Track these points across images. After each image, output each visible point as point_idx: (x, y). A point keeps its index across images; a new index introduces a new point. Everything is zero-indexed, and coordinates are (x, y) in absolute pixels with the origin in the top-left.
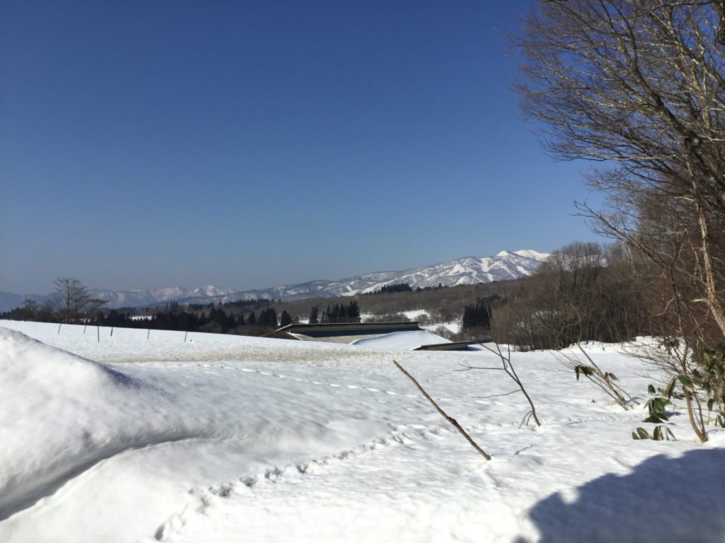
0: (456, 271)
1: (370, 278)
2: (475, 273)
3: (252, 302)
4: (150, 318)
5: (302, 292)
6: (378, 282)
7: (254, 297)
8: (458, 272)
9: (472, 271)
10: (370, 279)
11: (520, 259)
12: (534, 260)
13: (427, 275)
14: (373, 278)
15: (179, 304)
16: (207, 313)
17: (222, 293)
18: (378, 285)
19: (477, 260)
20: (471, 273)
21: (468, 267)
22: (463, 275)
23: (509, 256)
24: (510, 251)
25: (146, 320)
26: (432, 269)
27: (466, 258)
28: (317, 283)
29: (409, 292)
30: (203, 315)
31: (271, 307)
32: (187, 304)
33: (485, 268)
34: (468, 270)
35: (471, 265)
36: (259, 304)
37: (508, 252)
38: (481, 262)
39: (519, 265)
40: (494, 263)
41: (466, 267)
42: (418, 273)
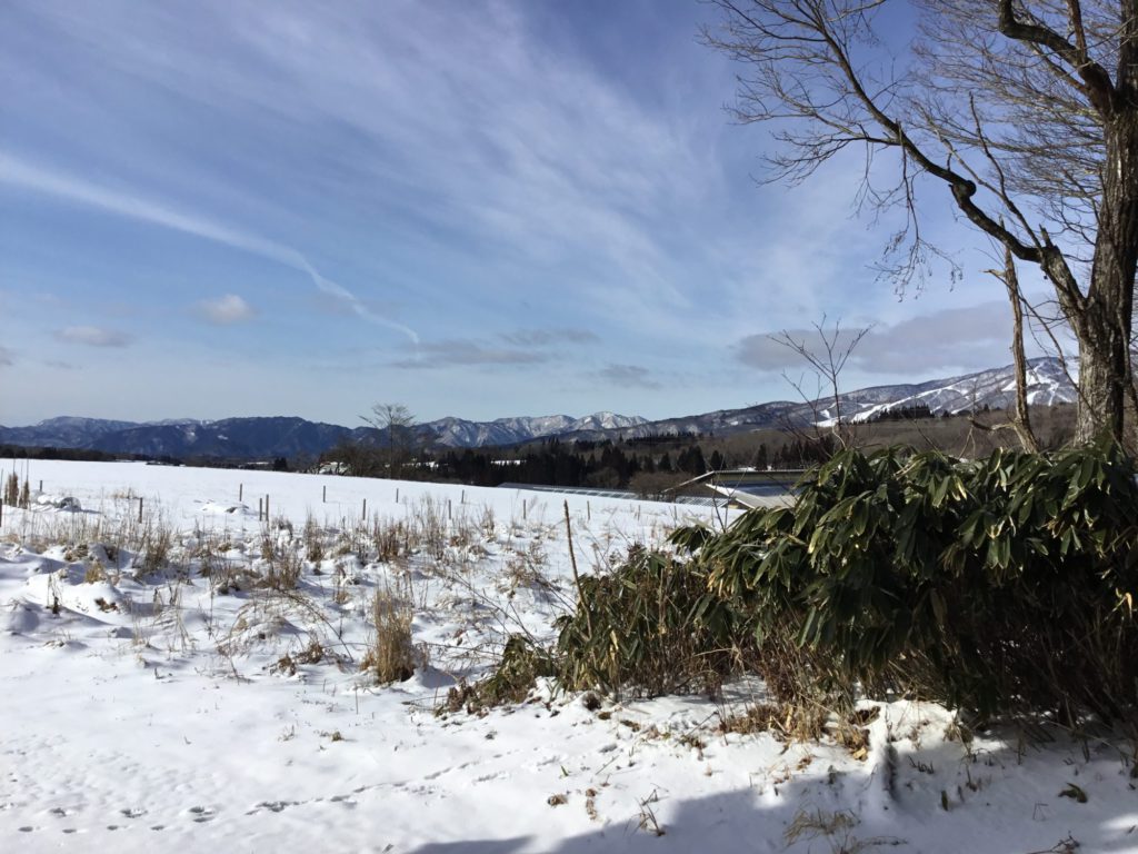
1: (863, 397)
2: (1056, 386)
3: (669, 437)
4: (518, 462)
5: (749, 421)
6: (877, 403)
7: (673, 430)
9: (1048, 381)
10: (862, 399)
13: (965, 392)
14: (868, 398)
15: (561, 441)
16: (598, 454)
17: (625, 424)
18: (875, 408)
19: (1058, 363)
20: (1047, 385)
21: (1043, 375)
22: (1032, 389)
25: (513, 465)
26: (975, 380)
27: (1038, 359)
28: (774, 406)
29: (928, 420)
30: (592, 457)
31: (695, 446)
32: (573, 440)
34: (1043, 381)
35: (1048, 371)
36: (678, 439)
41: (1039, 376)
42: (950, 388)
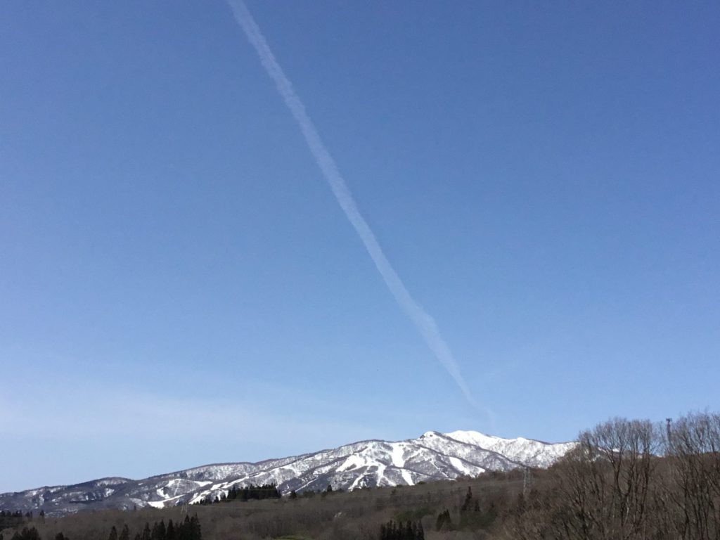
0: (349, 466)
1: (201, 475)
2: (382, 468)
6: (216, 482)
8: (354, 466)
9: (376, 464)
10: (200, 477)
11: (456, 446)
12: (478, 449)
13: (300, 472)
14: (206, 475)
18: (215, 487)
19: (384, 446)
20: (375, 468)
21: (371, 457)
22: (362, 470)
23: (438, 440)
24: (439, 432)
26: (310, 459)
27: (367, 442)
28: (106, 483)
33: (398, 461)
34: (371, 463)
35: (376, 454)
37: (437, 434)
38: (390, 448)
39: (454, 456)
40: (412, 452)
41: (367, 457)
42: (287, 467)
